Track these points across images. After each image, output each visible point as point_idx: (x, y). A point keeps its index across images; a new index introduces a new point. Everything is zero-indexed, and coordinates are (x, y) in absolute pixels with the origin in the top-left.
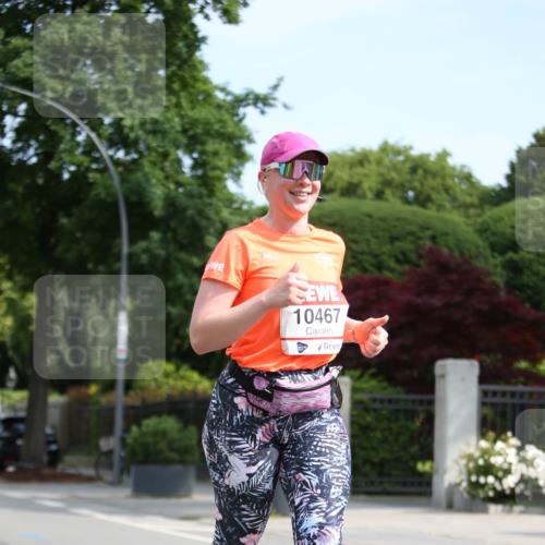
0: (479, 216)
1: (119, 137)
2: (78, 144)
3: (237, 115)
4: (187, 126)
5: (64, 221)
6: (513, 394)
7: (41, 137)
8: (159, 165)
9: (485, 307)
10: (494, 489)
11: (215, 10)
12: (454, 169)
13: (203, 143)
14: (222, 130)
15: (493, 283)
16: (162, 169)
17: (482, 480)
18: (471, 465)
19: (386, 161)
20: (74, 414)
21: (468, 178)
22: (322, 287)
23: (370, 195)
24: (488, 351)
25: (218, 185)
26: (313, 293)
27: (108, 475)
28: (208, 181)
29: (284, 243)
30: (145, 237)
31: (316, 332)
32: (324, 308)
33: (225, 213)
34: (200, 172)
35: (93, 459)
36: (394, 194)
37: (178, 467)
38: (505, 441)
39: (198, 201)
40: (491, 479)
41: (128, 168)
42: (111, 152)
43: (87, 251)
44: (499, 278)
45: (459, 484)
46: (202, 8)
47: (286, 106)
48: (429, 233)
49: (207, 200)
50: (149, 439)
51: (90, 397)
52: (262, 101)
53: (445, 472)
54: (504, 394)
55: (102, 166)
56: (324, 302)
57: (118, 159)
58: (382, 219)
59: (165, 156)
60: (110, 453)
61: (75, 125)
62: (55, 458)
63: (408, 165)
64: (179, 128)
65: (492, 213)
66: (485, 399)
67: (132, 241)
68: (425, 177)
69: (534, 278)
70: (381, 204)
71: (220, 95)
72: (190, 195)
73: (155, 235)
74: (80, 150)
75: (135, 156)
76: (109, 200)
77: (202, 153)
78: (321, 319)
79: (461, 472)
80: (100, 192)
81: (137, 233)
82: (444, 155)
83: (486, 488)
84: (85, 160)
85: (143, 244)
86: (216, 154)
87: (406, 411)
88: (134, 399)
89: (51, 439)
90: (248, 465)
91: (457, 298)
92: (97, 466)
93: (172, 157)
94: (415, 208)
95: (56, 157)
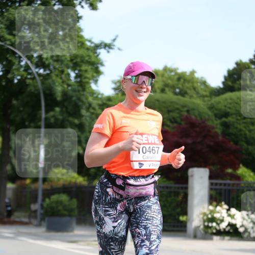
0: (209, 101)
1: (41, 63)
2: (21, 66)
3: (96, 53)
4: (73, 58)
5: (15, 102)
6: (225, 185)
7: (4, 63)
8: (59, 76)
9: (212, 144)
10: (216, 229)
11: (86, 4)
12: (198, 79)
13: (80, 66)
14: (89, 60)
15: (216, 132)
16: (61, 78)
17: (210, 225)
18: (205, 218)
19: (166, 75)
20: (19, 193)
21: (204, 83)
22: (151, 136)
23: (158, 91)
24: (213, 164)
25: (87, 86)
26: (146, 139)
27: (35, 222)
28: (82, 84)
29: (133, 115)
30: (53, 110)
31: (148, 158)
32: (151, 146)
33: (90, 99)
34: (78, 80)
35: (27, 214)
36: (169, 90)
37: (68, 218)
38: (221, 206)
39: (78, 93)
40: (214, 224)
41: (45, 78)
42: (37, 70)
43: (25, 116)
44: (219, 130)
45: (199, 227)
46: (80, 3)
47: (119, 49)
48: (186, 109)
49: (82, 93)
50: (54, 205)
51: (27, 185)
52: (108, 46)
53: (193, 221)
54: (221, 184)
55: (32, 76)
56: (151, 144)
57: (40, 73)
58: (164, 102)
59: (62, 72)
60: (35, 211)
61: (20, 57)
62: (10, 214)
63: (176, 77)
64: (69, 59)
65: (215, 99)
66: (212, 187)
67: (47, 112)
68: (184, 83)
69: (235, 130)
70: (163, 95)
71: (88, 44)
72: (74, 91)
73: (57, 109)
74: (22, 69)
75: (48, 72)
76: (36, 92)
77: (80, 71)
78: (150, 152)
79: (200, 221)
80: (31, 89)
81: (49, 108)
82: (193, 72)
83: (212, 229)
84: (25, 74)
85: (51, 113)
86: (86, 71)
87: (175, 192)
88: (47, 186)
89: (8, 205)
90: (113, 222)
91: (199, 140)
92: (30, 217)
93: (66, 73)
94: (180, 97)
95: (11, 72)
